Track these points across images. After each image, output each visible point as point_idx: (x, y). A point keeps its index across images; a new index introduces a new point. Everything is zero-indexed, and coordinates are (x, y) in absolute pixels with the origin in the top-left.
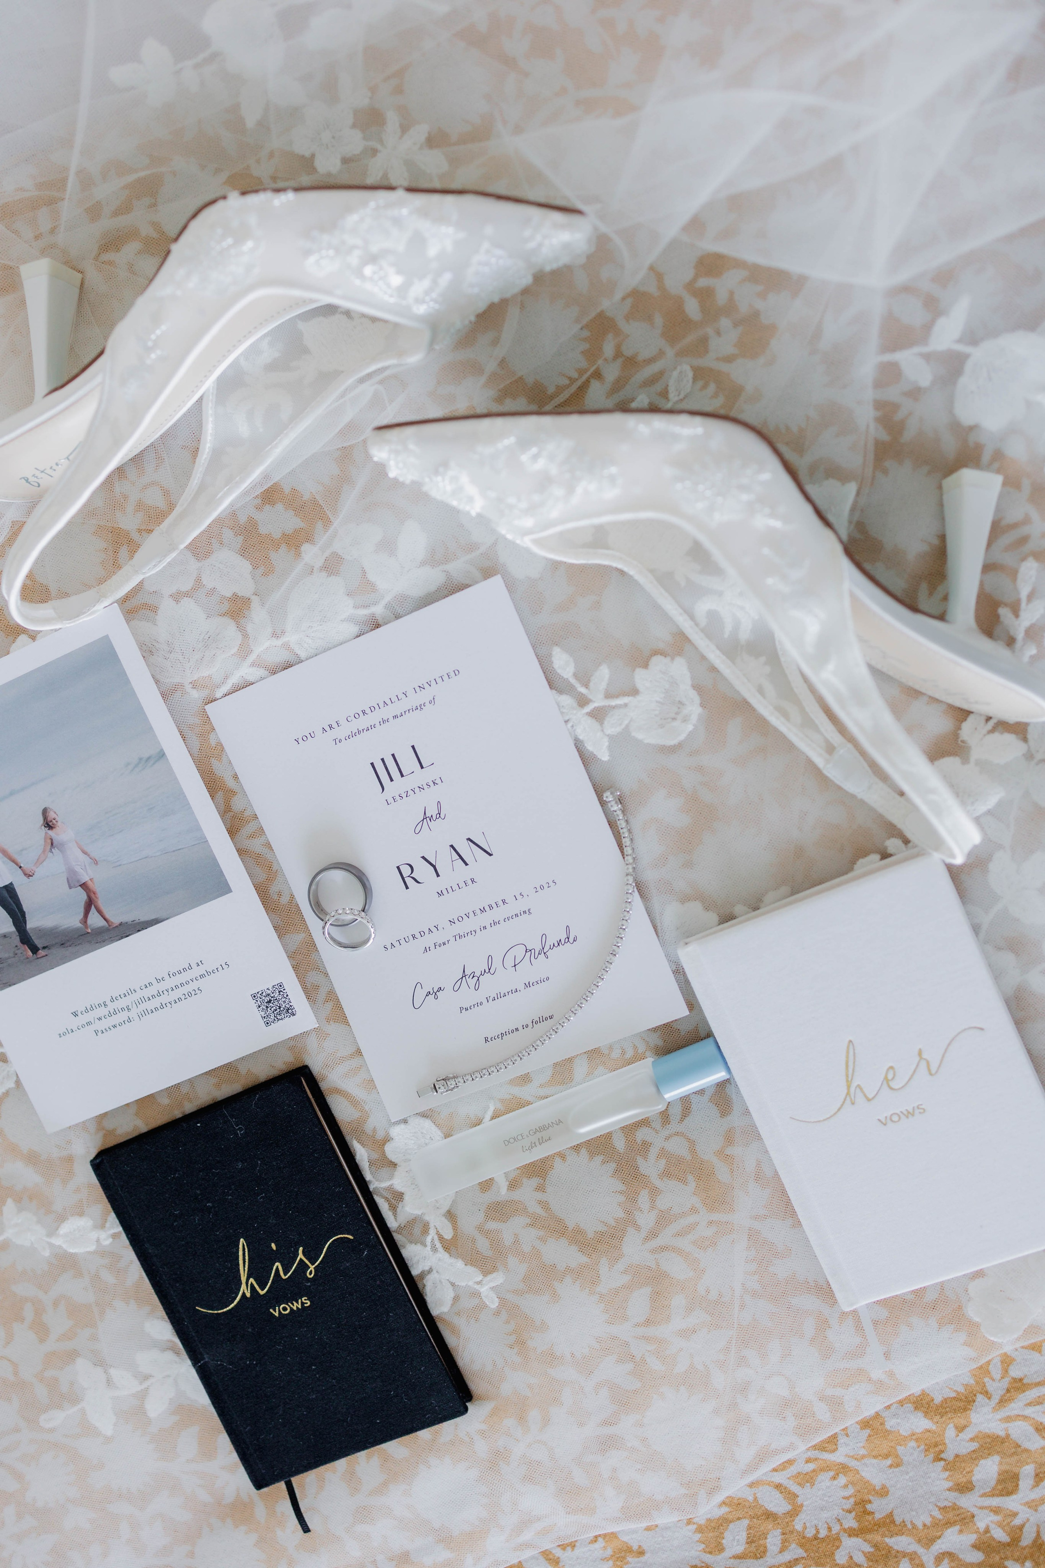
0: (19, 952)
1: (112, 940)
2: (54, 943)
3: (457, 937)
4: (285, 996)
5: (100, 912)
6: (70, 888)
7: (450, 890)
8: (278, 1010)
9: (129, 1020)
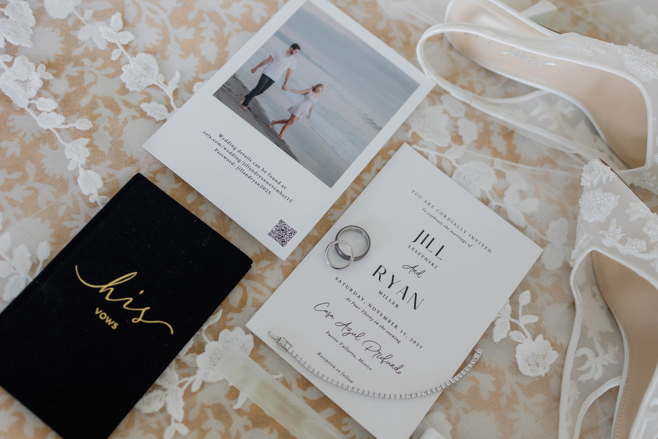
0: (239, 97)
1: (272, 139)
2: (254, 112)
3: (364, 312)
4: (290, 237)
5: (284, 128)
6: (288, 110)
7: (385, 297)
8: (281, 237)
9: (233, 164)
